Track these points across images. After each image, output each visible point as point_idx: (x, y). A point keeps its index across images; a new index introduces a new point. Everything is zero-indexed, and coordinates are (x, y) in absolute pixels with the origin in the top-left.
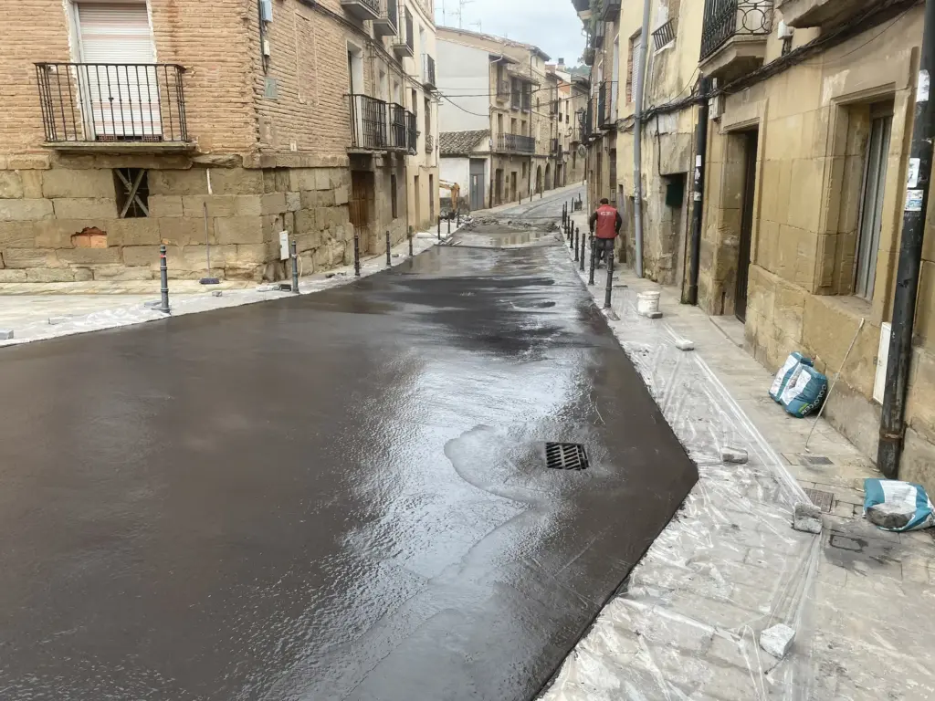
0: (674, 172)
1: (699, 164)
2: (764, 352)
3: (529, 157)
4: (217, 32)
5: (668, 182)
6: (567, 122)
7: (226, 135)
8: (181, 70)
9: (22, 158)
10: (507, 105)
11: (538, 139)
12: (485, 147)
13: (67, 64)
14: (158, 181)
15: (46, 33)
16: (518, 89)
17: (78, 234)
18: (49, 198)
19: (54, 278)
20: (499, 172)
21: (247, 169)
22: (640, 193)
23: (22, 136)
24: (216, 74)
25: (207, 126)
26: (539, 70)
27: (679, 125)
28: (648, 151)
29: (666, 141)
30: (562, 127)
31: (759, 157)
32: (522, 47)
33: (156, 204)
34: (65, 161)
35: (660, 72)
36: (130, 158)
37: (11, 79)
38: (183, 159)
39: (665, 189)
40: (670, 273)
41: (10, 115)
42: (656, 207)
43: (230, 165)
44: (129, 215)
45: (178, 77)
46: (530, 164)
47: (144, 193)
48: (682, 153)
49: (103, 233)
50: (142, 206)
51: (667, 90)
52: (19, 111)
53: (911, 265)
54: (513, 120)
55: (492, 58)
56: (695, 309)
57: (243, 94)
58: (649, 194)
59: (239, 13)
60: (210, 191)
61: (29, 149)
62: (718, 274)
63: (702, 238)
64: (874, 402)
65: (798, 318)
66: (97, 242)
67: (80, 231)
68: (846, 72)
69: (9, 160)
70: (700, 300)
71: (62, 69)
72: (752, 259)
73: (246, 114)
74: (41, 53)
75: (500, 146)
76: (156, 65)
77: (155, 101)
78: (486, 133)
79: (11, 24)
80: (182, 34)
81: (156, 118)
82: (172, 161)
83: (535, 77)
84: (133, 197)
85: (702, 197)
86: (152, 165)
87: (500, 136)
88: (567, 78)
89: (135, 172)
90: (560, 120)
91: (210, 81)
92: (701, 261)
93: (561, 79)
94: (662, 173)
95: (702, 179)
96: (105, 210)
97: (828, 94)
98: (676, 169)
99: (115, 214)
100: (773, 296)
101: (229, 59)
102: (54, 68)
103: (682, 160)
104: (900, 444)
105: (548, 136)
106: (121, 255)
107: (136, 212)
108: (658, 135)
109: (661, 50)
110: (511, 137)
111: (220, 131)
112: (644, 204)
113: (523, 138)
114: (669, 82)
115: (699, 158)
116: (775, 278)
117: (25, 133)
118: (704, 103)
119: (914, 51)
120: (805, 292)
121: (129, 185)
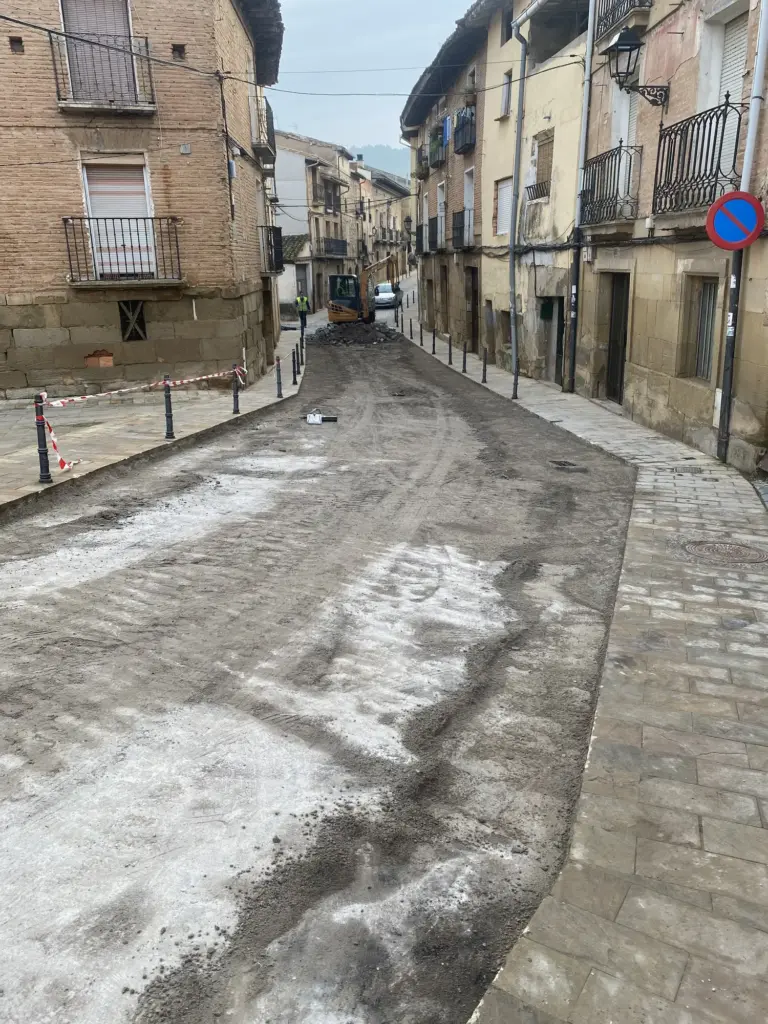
0: (550, 295)
1: (574, 291)
2: (640, 416)
3: (341, 260)
4: (202, 189)
5: (542, 302)
6: (370, 221)
7: (208, 271)
8: (174, 219)
9: (45, 294)
10: (321, 210)
11: (348, 241)
12: (306, 253)
13: (81, 219)
14: (153, 309)
15: (63, 191)
16: (330, 192)
17: (90, 356)
18: (66, 327)
19: (68, 393)
20: (319, 276)
21: (224, 299)
22: (515, 309)
23: (44, 277)
24: (201, 222)
25: (194, 265)
26: (345, 168)
27: (555, 261)
28: (523, 277)
29: (541, 272)
30: (367, 225)
31: (631, 295)
32: (329, 146)
33: (153, 329)
34: (81, 296)
35: (534, 218)
36: (133, 292)
37: (34, 229)
38: (176, 293)
39: (539, 306)
40: (544, 372)
41: (33, 259)
42: (531, 320)
43: (212, 295)
44: (130, 339)
45: (170, 227)
46: (343, 265)
47: (141, 322)
48: (558, 283)
49: (111, 355)
50: (140, 332)
51: (542, 233)
52: (41, 255)
53: (730, 361)
54: (328, 223)
55: (308, 162)
56: (574, 395)
57: (222, 239)
58: (524, 311)
59: (219, 175)
60: (195, 317)
61: (49, 287)
62: (595, 369)
63: (578, 344)
64: (713, 428)
65: (665, 392)
66: (106, 362)
67: (92, 353)
68: (691, 260)
69: (34, 297)
70: (577, 389)
71: (77, 222)
72: (627, 358)
73: (225, 255)
74: (60, 207)
75: (319, 250)
76: (152, 219)
77: (151, 245)
78: (306, 238)
79: (34, 184)
80: (174, 192)
81: (153, 259)
82: (168, 294)
83: (343, 177)
84: (133, 324)
85: (577, 315)
86: (151, 298)
87: (318, 241)
88: (367, 175)
89: (135, 303)
90: (364, 219)
91: (197, 229)
92: (577, 361)
93: (363, 178)
94: (538, 295)
95: (576, 303)
96: (112, 335)
97: (680, 269)
98: (552, 292)
99: (120, 338)
100: (645, 382)
101: (211, 211)
102: (71, 221)
103: (559, 287)
104: (727, 444)
105: (356, 238)
106: (124, 371)
107: (135, 337)
108: (534, 266)
109: (535, 201)
110: (327, 241)
111: (204, 269)
112: (519, 318)
113: (336, 241)
114: (544, 227)
115: (574, 288)
116: (646, 370)
117: (46, 273)
118: (578, 249)
119: (728, 261)
120: (669, 377)
121: (130, 315)
